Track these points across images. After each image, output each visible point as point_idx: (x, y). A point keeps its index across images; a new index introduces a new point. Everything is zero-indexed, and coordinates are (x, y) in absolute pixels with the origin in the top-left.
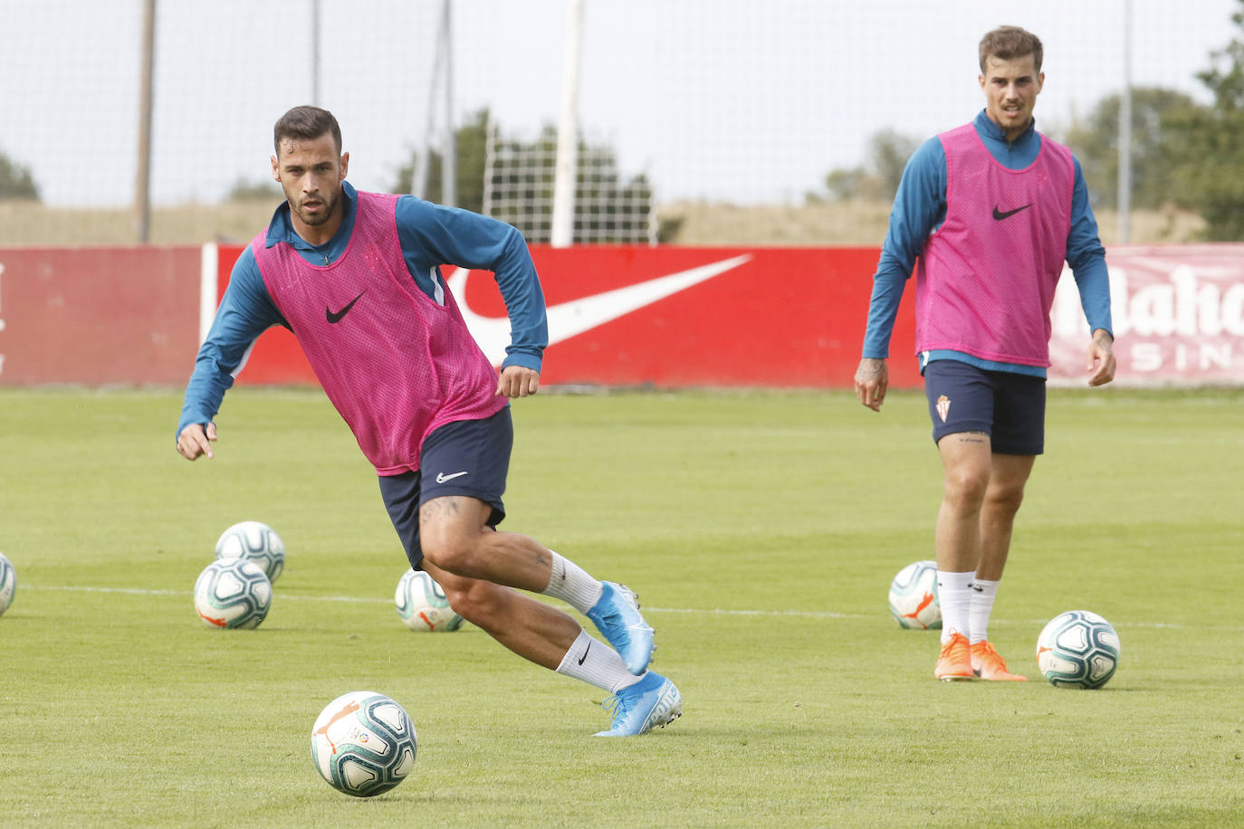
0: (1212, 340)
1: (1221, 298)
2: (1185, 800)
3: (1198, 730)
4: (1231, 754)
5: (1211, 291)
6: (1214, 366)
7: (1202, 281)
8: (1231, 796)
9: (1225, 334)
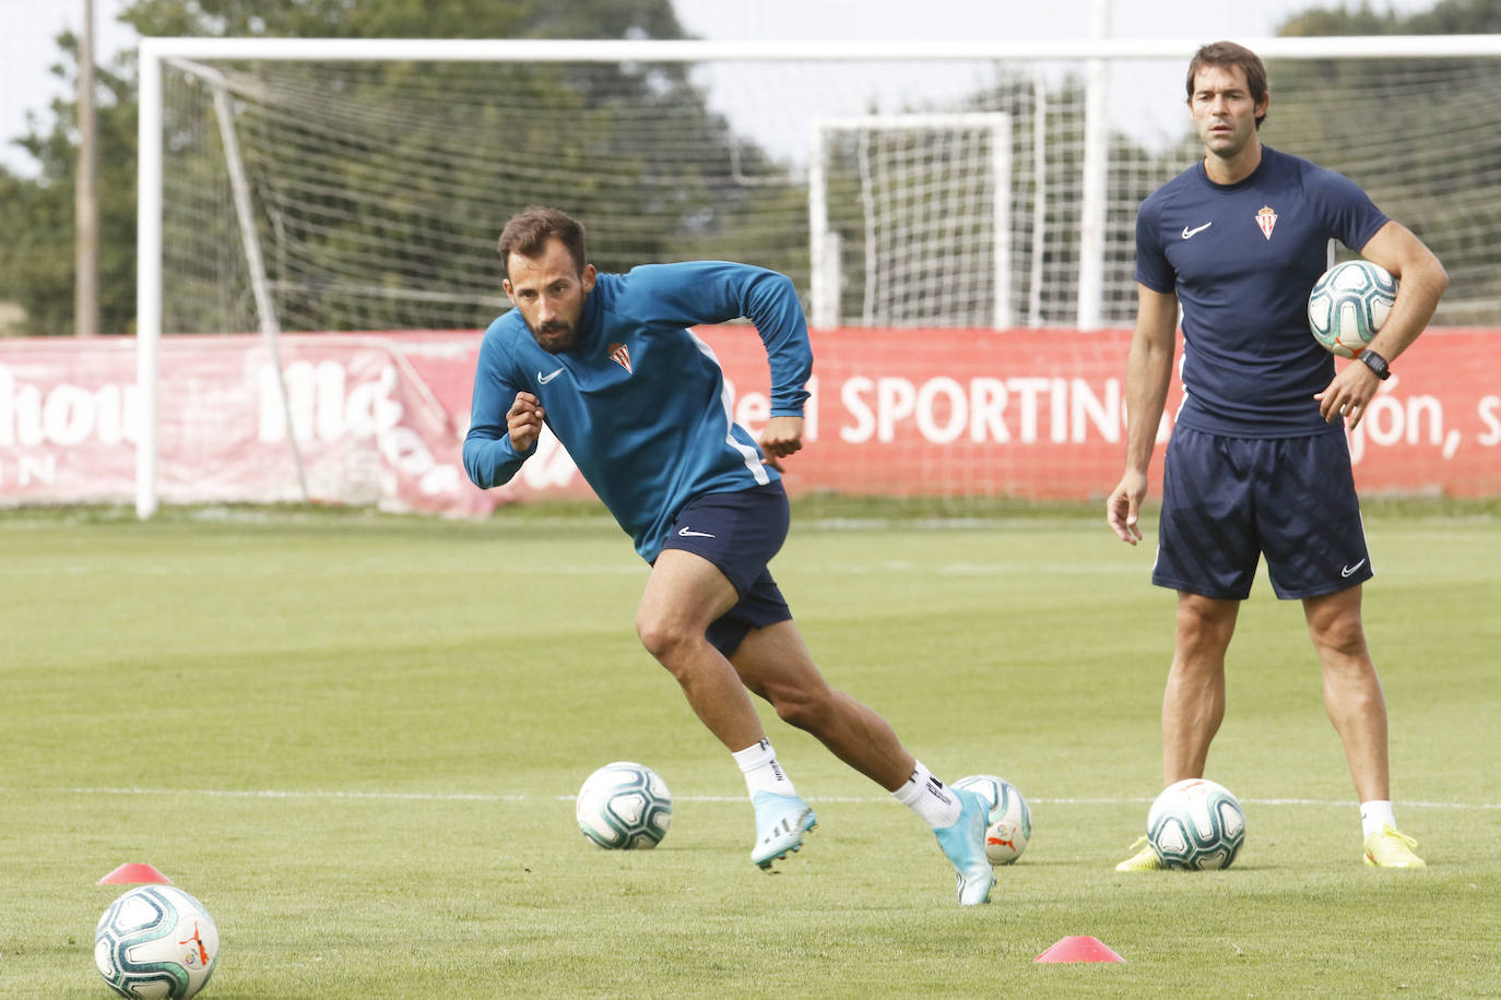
0: (33, 452)
1: (43, 402)
2: (11, 994)
3: (24, 910)
4: (65, 937)
5: (31, 394)
6: (35, 482)
7: (21, 381)
8: (66, 987)
9: (48, 443)
